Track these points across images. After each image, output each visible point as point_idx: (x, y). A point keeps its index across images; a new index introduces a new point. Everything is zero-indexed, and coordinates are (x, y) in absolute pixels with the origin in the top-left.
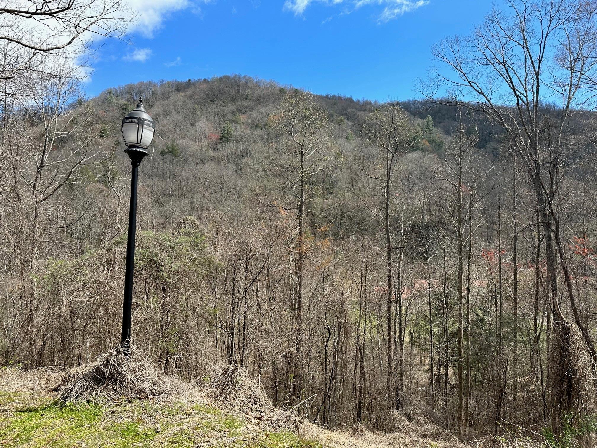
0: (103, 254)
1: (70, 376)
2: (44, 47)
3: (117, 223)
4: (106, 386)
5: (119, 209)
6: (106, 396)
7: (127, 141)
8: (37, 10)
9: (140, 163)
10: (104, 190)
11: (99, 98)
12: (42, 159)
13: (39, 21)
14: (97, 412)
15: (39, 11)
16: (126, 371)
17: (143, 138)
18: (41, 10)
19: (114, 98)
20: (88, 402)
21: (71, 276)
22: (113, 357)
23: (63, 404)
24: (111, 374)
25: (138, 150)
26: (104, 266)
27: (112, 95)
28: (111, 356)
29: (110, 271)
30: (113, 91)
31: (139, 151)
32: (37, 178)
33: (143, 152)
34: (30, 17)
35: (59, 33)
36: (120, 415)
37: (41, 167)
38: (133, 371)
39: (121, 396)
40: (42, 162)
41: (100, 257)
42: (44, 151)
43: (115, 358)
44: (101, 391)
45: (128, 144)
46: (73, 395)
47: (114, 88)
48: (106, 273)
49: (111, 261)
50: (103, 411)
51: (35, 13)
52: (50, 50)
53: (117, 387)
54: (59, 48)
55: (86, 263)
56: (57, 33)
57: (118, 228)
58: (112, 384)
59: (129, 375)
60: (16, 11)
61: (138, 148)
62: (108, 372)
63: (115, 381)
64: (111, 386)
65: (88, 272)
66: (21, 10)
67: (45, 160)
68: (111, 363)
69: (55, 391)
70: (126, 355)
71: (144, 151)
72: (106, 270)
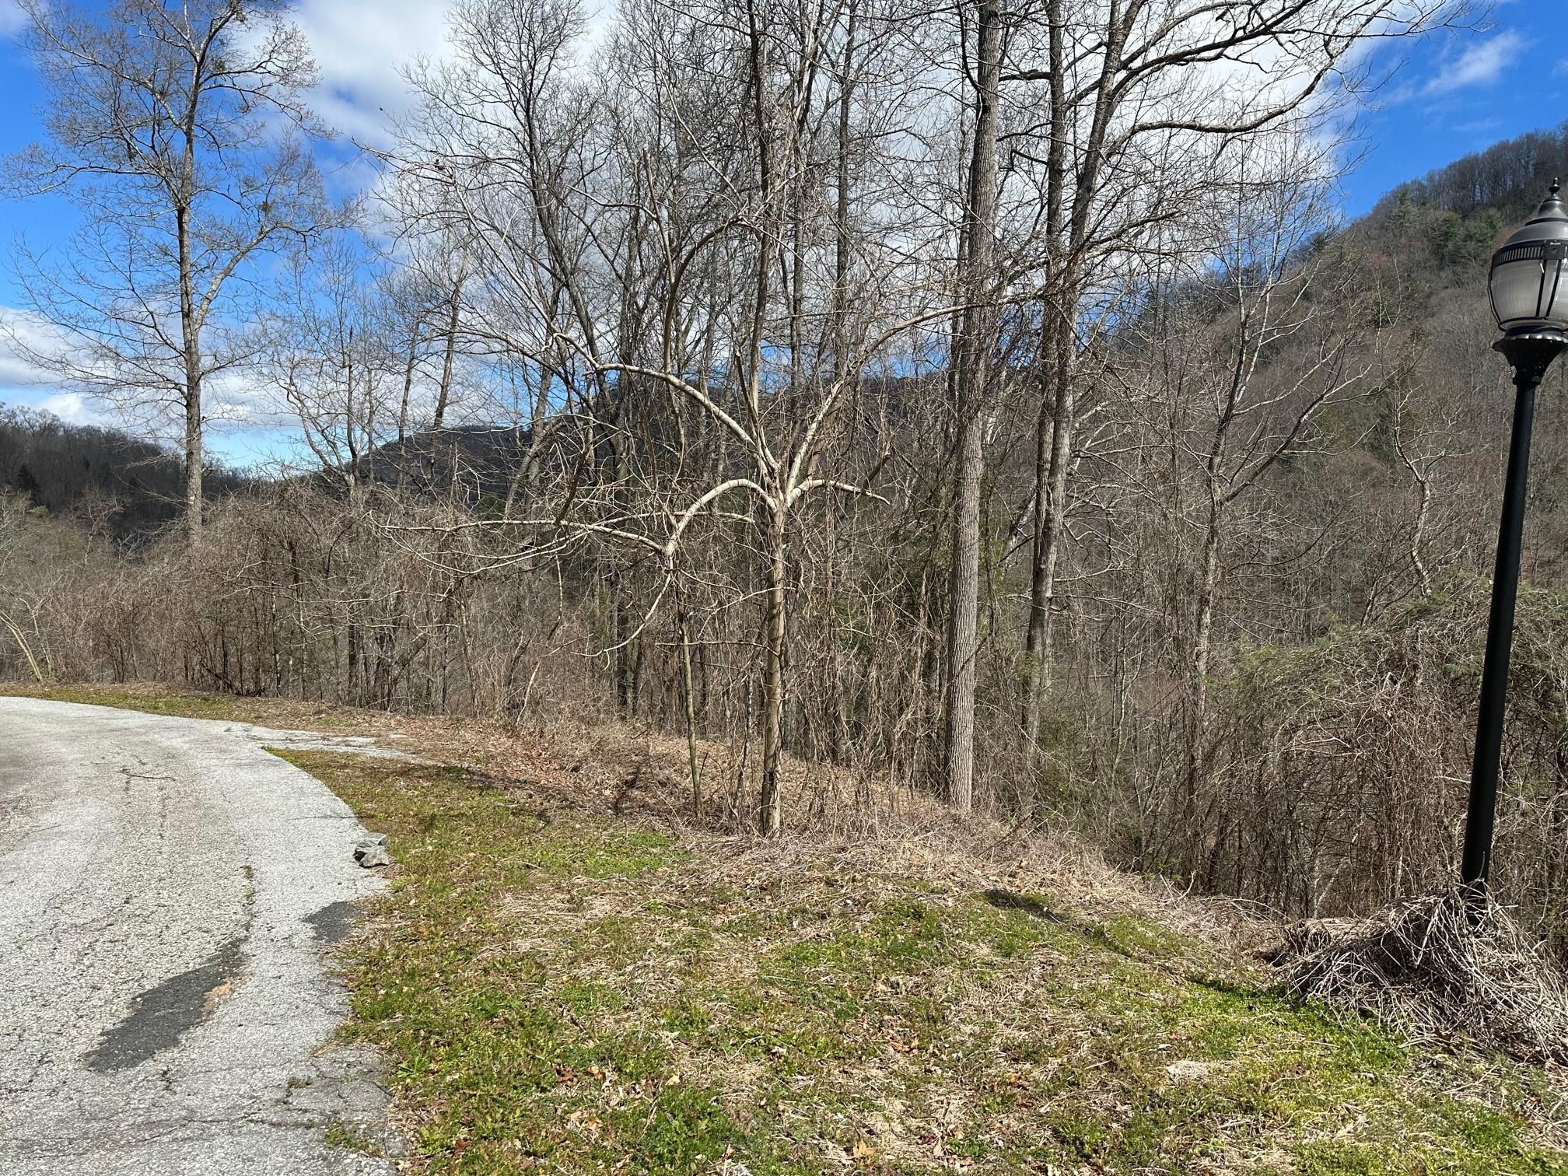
0: (1378, 639)
1: (1306, 935)
2: (1249, 120)
3: (1413, 558)
4: (1413, 990)
5: (1422, 517)
6: (1413, 1016)
7: (1503, 317)
8: (1236, 31)
9: (1541, 375)
10: (1372, 469)
11: (1369, 219)
12: (1232, 397)
13: (1237, 59)
14: (1390, 1047)
15: (1240, 34)
16: (1472, 963)
17: (1556, 299)
18: (1244, 28)
19: (1414, 210)
20: (1365, 1014)
21: (1296, 688)
22: (1436, 918)
23: (1297, 999)
24: (1427, 960)
25: (1539, 337)
26: (1381, 673)
27: (1408, 203)
28: (1429, 911)
29: (1398, 686)
30: (1413, 190)
31: (1544, 340)
32: (1217, 446)
33: (1555, 341)
34: (1218, 57)
35: (1282, 74)
36: (1456, 1079)
37: (1228, 417)
38: (1498, 974)
39: (1455, 1029)
40: (1231, 407)
41: (1370, 647)
42: (1237, 379)
43: (1441, 920)
44: (1399, 997)
45: (1506, 326)
46: (1323, 983)
47: (1414, 182)
48: (1387, 689)
49: (1401, 659)
50: (1407, 1051)
51: (1233, 41)
52: (1261, 122)
53: (1444, 1002)
54: (1281, 112)
55: (1331, 658)
56: (1279, 74)
57: (1418, 571)
58: (1431, 989)
59: (1484, 981)
60: (1189, 53)
61: (1539, 332)
62: (1421, 953)
63: (1439, 984)
64: (1427, 993)
65: (1337, 682)
66: (1201, 45)
67: (1237, 399)
68: (1428, 933)
69: (1269, 961)
70: (1474, 921)
71: (1558, 339)
72: (1387, 681)
